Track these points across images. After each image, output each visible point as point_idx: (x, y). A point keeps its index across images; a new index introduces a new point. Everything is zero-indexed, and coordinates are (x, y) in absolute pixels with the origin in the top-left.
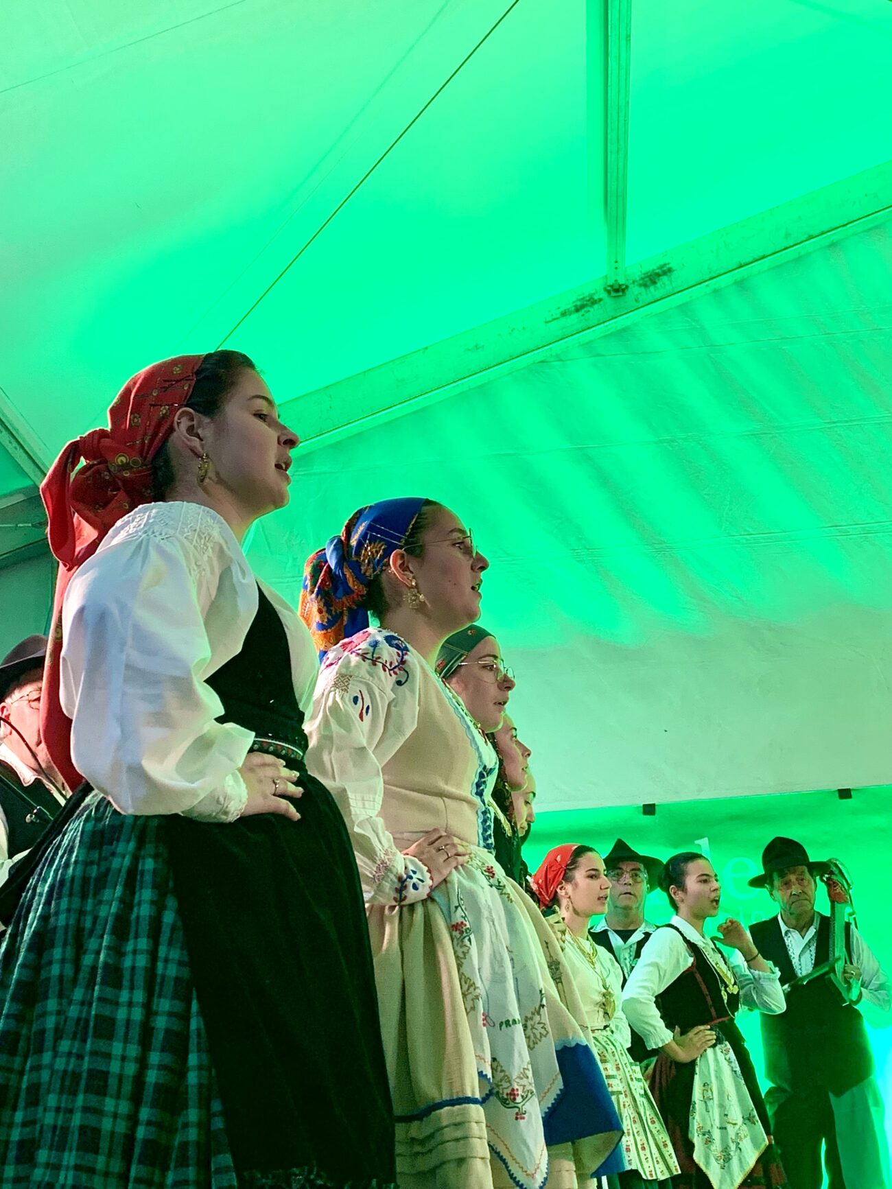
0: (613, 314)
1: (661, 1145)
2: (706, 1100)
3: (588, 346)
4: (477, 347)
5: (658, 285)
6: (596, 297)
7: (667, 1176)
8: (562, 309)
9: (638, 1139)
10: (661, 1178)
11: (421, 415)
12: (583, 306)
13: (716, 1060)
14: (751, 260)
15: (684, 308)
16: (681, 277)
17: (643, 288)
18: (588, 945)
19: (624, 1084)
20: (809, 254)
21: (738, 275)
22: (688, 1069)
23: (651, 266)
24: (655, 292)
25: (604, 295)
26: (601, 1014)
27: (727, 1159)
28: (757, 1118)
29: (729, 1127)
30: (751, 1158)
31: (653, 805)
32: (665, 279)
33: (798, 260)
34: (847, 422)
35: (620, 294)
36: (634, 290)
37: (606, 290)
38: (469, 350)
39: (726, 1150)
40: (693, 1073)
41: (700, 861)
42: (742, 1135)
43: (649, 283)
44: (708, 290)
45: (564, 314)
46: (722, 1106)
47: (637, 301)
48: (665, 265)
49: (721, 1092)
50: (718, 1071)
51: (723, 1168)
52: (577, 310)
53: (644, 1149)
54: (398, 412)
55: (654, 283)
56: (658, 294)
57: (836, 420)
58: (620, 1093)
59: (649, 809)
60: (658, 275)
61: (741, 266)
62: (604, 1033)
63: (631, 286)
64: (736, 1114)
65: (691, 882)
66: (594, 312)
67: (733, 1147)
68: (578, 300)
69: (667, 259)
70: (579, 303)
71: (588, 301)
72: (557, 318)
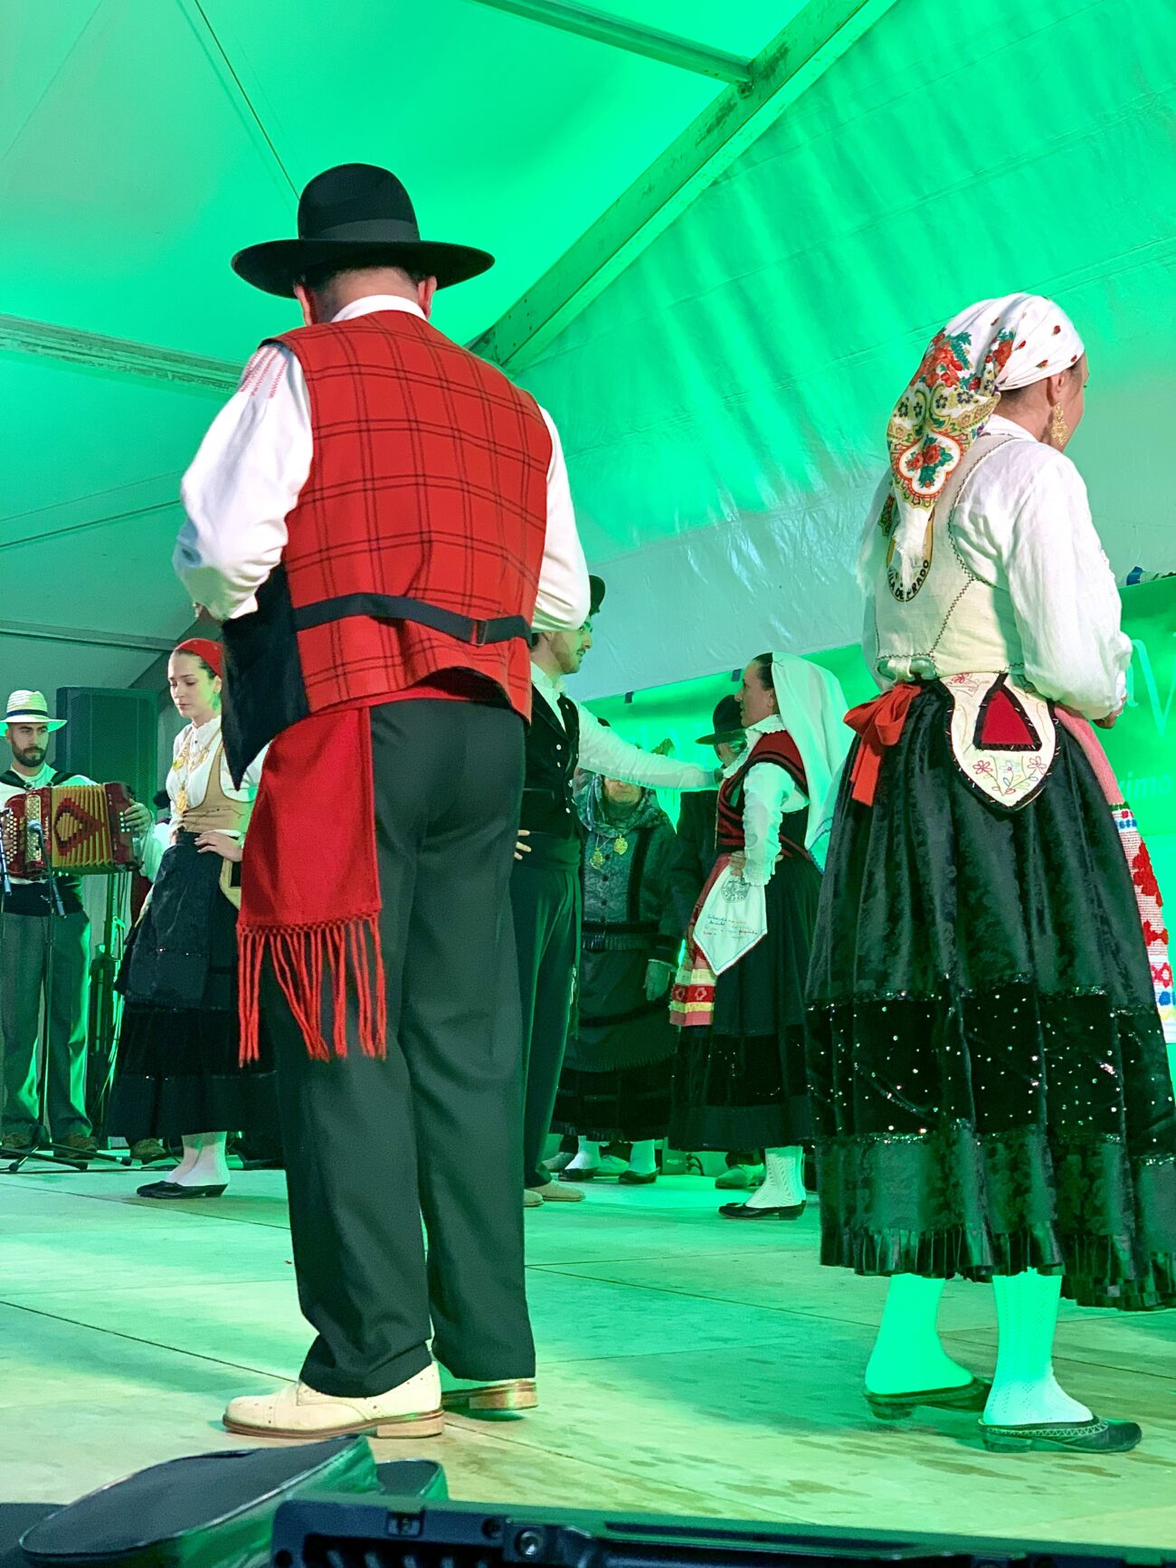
4: (650, 189)
5: (777, 73)
6: (732, 103)
8: (707, 127)
12: (723, 117)
14: (845, 17)
16: (794, 56)
17: (766, 80)
23: (772, 52)
24: (772, 83)
25: (737, 98)
32: (781, 62)
34: (936, 194)
35: (747, 94)
36: (760, 84)
37: (738, 92)
38: (644, 193)
43: (770, 72)
45: (709, 131)
47: (760, 97)
48: (784, 44)
52: (718, 123)
55: (774, 71)
56: (775, 85)
57: (927, 193)
60: (777, 60)
61: (839, 27)
63: (758, 80)
66: (731, 120)
68: (720, 110)
69: (785, 38)
70: (720, 114)
71: (726, 109)
72: (704, 138)
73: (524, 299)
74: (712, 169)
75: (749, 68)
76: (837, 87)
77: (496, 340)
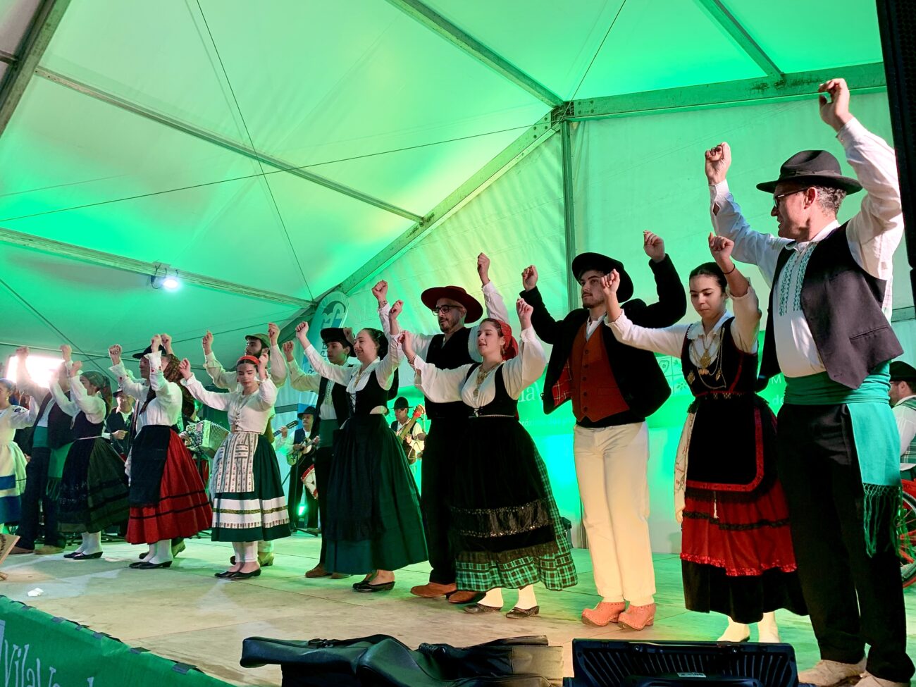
0: (421, 232)
4: (392, 249)
8: (410, 233)
14: (452, 207)
15: (441, 225)
16: (436, 216)
17: (427, 222)
21: (451, 212)
23: (430, 215)
25: (419, 226)
32: (433, 218)
35: (422, 225)
44: (446, 218)
47: (426, 227)
55: (430, 220)
56: (431, 223)
66: (417, 232)
69: (433, 212)
71: (416, 229)
72: (409, 236)
73: (352, 275)
74: (411, 245)
75: (422, 218)
76: (448, 226)
77: (343, 287)
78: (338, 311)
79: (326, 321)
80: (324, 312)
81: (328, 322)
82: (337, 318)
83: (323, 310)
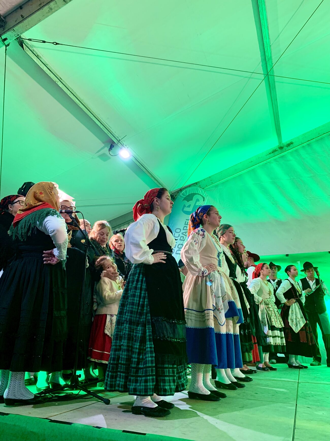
0: (280, 153)
1: (280, 321)
2: (292, 313)
3: (275, 160)
4: (251, 162)
5: (290, 146)
6: (277, 150)
7: (281, 327)
8: (269, 153)
9: (275, 320)
10: (280, 327)
11: (240, 176)
12: (274, 152)
13: (295, 306)
14: (311, 139)
15: (296, 151)
16: (295, 144)
17: (287, 147)
18: (266, 282)
19: (273, 309)
20: (324, 137)
21: (308, 143)
22: (289, 307)
23: (288, 142)
24: (289, 148)
25: (278, 149)
26: (269, 295)
27: (297, 325)
28: (303, 317)
29: (297, 319)
30: (302, 325)
31: (288, 255)
32: (292, 145)
33: (322, 139)
36: (285, 148)
37: (279, 148)
38: (250, 162)
39: (297, 323)
40: (290, 308)
41: (294, 266)
42: (300, 320)
43: (288, 146)
44: (302, 146)
45: (270, 154)
46: (296, 315)
47: (285, 150)
48: (292, 142)
49: (296, 312)
50: (295, 308)
51: (296, 327)
52: (273, 152)
53: (276, 322)
54: (235, 175)
56: (290, 148)
58: (272, 311)
59: (287, 255)
60: (290, 144)
61: (308, 141)
62: (269, 299)
63: (284, 147)
64: (299, 316)
65: (292, 270)
66: (276, 153)
67: (298, 323)
68: (273, 150)
69: (292, 141)
70: (273, 151)
72: (268, 155)
73: (210, 177)
74: (268, 161)
77: (200, 184)
78: (198, 200)
79: (186, 207)
80: (183, 200)
81: (189, 206)
82: (197, 204)
83: (183, 199)
